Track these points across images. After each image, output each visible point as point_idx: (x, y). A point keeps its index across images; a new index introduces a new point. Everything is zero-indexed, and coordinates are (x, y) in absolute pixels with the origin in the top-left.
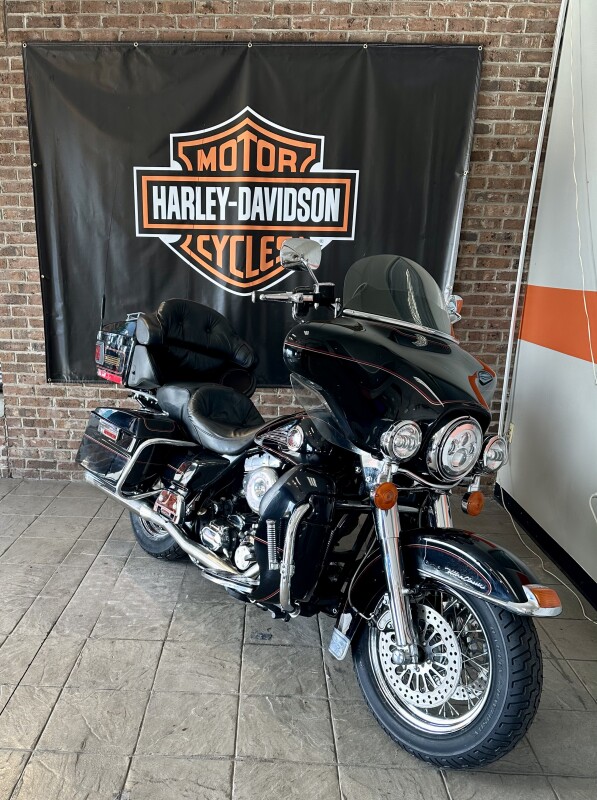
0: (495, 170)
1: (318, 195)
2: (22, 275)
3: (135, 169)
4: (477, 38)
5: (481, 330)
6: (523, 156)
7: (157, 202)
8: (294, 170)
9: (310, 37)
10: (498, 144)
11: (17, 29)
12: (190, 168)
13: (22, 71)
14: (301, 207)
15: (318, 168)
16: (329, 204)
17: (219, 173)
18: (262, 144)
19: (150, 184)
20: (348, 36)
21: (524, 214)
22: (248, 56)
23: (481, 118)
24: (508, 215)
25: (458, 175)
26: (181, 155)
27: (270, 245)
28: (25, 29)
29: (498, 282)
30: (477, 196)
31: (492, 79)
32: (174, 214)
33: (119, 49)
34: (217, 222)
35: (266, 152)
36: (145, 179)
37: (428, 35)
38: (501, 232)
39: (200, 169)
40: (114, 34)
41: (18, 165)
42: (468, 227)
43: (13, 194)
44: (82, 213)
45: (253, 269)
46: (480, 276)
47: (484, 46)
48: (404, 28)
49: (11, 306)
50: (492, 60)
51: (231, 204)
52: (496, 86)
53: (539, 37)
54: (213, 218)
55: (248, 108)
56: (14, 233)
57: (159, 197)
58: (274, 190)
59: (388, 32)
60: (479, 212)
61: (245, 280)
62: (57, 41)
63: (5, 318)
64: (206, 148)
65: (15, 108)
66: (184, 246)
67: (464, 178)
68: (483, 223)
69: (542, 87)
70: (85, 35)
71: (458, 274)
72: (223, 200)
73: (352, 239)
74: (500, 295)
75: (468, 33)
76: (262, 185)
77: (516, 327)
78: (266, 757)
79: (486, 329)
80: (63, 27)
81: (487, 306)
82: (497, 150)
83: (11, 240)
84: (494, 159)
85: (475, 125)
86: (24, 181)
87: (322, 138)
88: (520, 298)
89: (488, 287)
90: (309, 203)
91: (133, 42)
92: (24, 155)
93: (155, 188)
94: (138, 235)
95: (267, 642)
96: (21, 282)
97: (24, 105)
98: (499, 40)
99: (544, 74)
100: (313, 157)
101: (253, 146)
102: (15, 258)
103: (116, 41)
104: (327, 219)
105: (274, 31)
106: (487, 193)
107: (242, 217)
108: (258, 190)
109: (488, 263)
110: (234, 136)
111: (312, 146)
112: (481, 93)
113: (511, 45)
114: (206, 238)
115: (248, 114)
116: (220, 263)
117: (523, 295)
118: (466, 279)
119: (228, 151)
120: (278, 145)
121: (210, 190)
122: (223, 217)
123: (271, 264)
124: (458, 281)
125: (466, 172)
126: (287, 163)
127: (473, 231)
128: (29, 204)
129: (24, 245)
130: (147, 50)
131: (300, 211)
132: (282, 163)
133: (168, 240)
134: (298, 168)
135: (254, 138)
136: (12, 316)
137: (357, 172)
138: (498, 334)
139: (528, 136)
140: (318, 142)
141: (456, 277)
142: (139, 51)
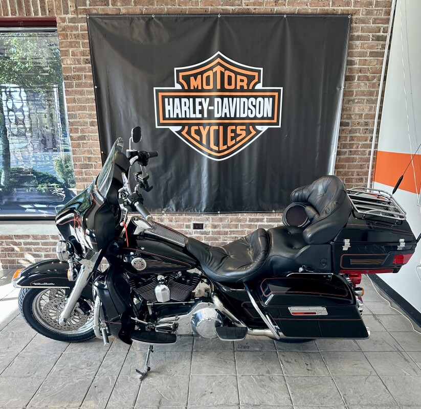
0: (359, 86)
1: (260, 102)
2: (90, 152)
3: (155, 88)
4: (348, 11)
5: (352, 177)
6: (374, 77)
7: (167, 108)
8: (246, 88)
9: (253, 11)
10: (360, 71)
11: (83, 7)
12: (186, 88)
13: (87, 32)
14: (250, 109)
15: (259, 86)
16: (266, 107)
17: (203, 90)
18: (227, 73)
19: (163, 97)
20: (275, 10)
21: (375, 110)
22: (218, 23)
23: (351, 57)
24: (366, 111)
25: (338, 89)
26: (181, 80)
27: (233, 131)
28: (88, 7)
29: (361, 149)
30: (349, 101)
31: (356, 34)
32: (177, 114)
33: (143, 18)
34: (202, 119)
35: (230, 78)
36: (160, 94)
37: (320, 9)
38: (362, 121)
39: (192, 88)
40: (140, 10)
41: (87, 87)
42: (344, 119)
43: (83, 105)
44: (124, 114)
45: (223, 145)
46: (351, 146)
47: (352, 15)
48: (307, 5)
49: (84, 170)
50: (356, 23)
51: (210, 108)
52: (359, 38)
53: (382, 10)
54: (200, 116)
55: (219, 53)
56: (84, 127)
57: (169, 105)
58: (235, 99)
59: (298, 8)
60: (350, 110)
61: (219, 152)
62: (107, 14)
63: (80, 177)
64: (195, 76)
65: (83, 54)
66: (184, 133)
67: (342, 91)
68: (353, 116)
69: (384, 39)
70: (123, 11)
71: (339, 145)
72: (205, 106)
73: (280, 126)
74: (363, 156)
75: (342, 8)
76: (228, 97)
77: (372, 175)
78: (256, 403)
79: (355, 176)
80: (110, 6)
81: (355, 163)
82: (360, 74)
83: (82, 131)
84: (358, 80)
85: (348, 60)
86: (89, 97)
87: (262, 69)
88: (374, 158)
89: (356, 152)
90: (255, 106)
91: (151, 15)
92: (89, 82)
93: (166, 100)
94: (157, 127)
95: (247, 350)
96: (89, 156)
97: (88, 52)
98: (360, 12)
99: (385, 31)
100: (256, 80)
101: (222, 74)
102: (85, 142)
103: (142, 14)
104: (265, 116)
105: (233, 8)
106: (354, 99)
107: (217, 115)
108: (226, 100)
109: (356, 139)
110: (211, 69)
111: (256, 74)
112: (351, 42)
113: (366, 15)
114: (196, 128)
115: (219, 56)
116: (204, 142)
117: (375, 156)
118: (344, 148)
119: (208, 78)
120: (236, 73)
121: (198, 100)
122: (206, 116)
123: (234, 142)
124: (339, 149)
125: (343, 87)
126: (242, 84)
127: (347, 121)
128: (93, 110)
129: (90, 134)
130: (160, 19)
131: (250, 111)
132: (239, 84)
133: (174, 129)
134: (248, 87)
135: (223, 70)
136: (84, 176)
137: (282, 88)
138: (362, 179)
139: (377, 66)
140: (259, 71)
141: (338, 147)
142: (155, 19)
